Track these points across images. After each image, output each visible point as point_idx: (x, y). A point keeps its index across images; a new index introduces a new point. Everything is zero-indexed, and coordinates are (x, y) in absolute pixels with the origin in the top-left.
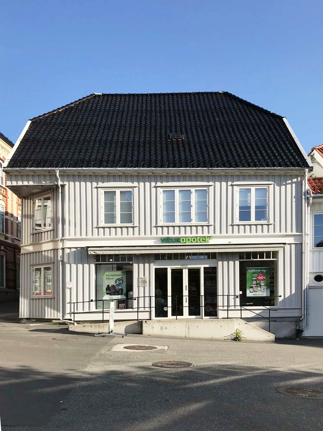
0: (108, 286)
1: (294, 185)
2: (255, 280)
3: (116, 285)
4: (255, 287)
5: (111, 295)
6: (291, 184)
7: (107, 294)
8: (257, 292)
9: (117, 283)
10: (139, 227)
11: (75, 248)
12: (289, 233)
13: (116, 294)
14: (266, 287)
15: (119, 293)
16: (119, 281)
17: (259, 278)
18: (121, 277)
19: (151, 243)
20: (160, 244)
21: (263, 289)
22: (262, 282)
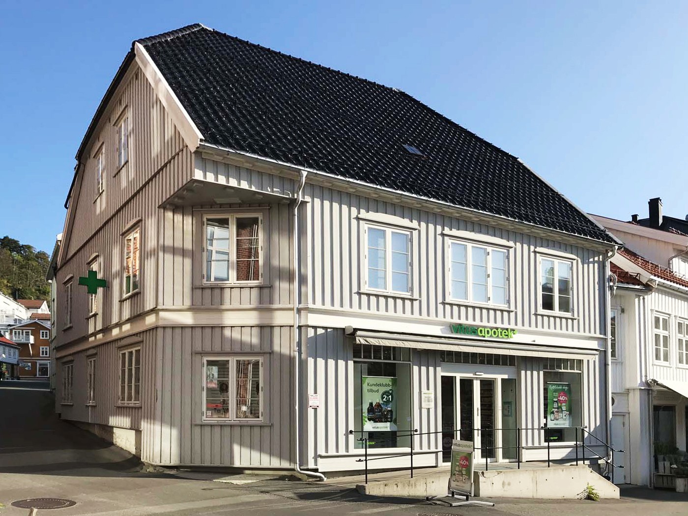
0: (371, 404)
1: (596, 265)
2: (556, 401)
3: (383, 404)
4: (556, 412)
5: (375, 421)
6: (594, 262)
7: (370, 420)
8: (558, 420)
9: (384, 400)
10: (420, 302)
11: (323, 328)
12: (593, 335)
13: (383, 420)
14: (568, 413)
15: (387, 418)
16: (388, 396)
17: (561, 398)
18: (390, 388)
19: (437, 331)
20: (449, 334)
21: (565, 416)
22: (563, 404)
